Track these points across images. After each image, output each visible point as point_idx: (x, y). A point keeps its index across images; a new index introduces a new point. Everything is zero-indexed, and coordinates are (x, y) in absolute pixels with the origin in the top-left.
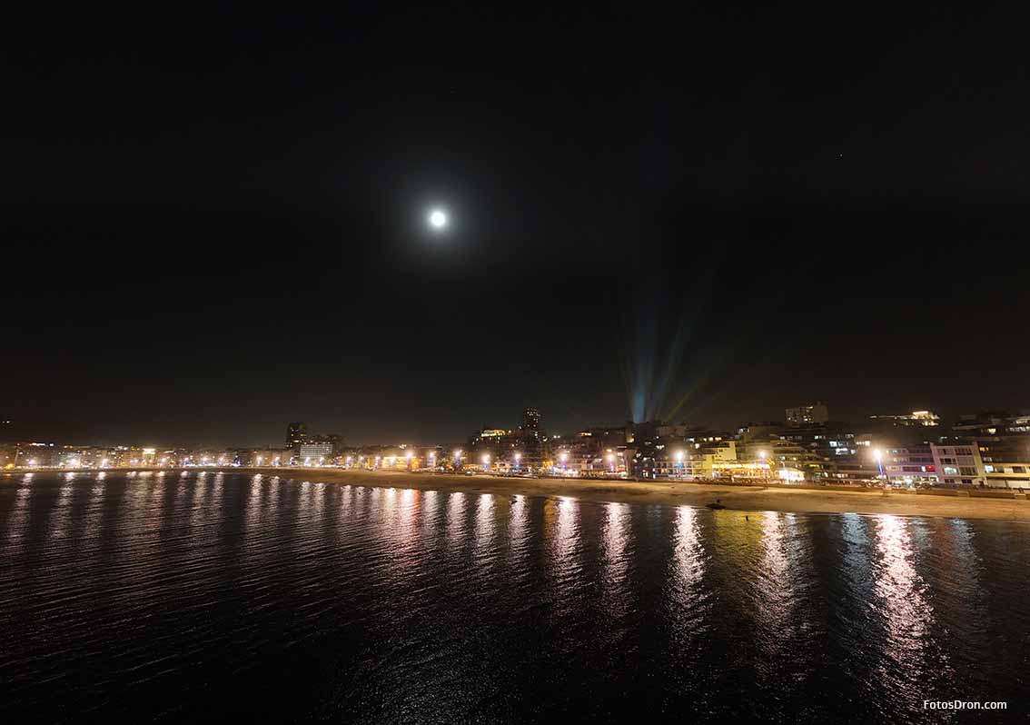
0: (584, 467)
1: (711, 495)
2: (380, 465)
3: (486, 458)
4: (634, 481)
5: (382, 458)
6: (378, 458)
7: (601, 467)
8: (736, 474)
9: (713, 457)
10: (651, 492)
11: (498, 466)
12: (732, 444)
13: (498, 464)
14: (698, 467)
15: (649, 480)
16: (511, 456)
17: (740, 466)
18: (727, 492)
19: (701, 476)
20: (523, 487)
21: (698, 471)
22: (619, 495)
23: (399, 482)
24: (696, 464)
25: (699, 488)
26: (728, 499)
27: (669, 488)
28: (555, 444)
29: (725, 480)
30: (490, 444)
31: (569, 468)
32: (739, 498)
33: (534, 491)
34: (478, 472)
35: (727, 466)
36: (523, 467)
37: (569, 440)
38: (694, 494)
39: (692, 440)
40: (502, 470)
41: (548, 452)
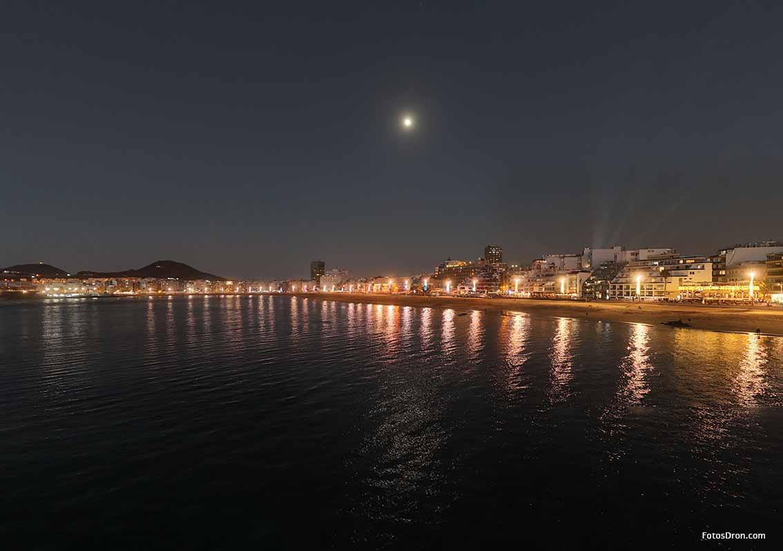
0: (536, 289)
1: (673, 314)
2: (372, 290)
3: (448, 284)
4: (584, 301)
5: (373, 285)
6: (370, 285)
7: (555, 289)
8: (710, 296)
9: (680, 280)
10: (604, 309)
11: (459, 289)
12: (709, 266)
13: (458, 287)
14: (659, 289)
15: (603, 299)
16: (470, 281)
17: (717, 288)
18: (694, 312)
19: (663, 297)
20: (475, 305)
21: (660, 293)
22: (569, 312)
23: (385, 300)
24: (658, 286)
25: (660, 308)
27: (624, 307)
28: (513, 271)
29: (695, 301)
30: (451, 273)
31: (522, 290)
32: (711, 318)
33: (485, 307)
34: (441, 294)
35: (699, 288)
36: (481, 290)
37: (525, 268)
38: (652, 313)
39: (657, 263)
40: (462, 293)
41: (505, 278)
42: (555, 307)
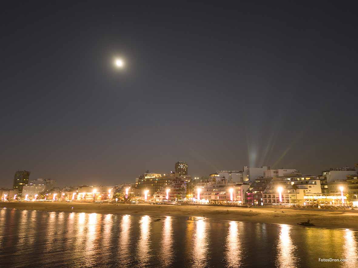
0: (213, 197)
1: (303, 217)
2: (76, 199)
3: (146, 192)
4: (246, 207)
5: (77, 194)
6: (74, 194)
7: (226, 197)
8: (322, 203)
9: (304, 192)
10: (260, 214)
11: (155, 197)
12: (318, 182)
13: (155, 196)
14: (293, 198)
15: (259, 206)
16: (164, 191)
17: (324, 197)
18: (315, 215)
19: (296, 204)
20: (168, 211)
21: (294, 201)
22: (237, 216)
23: (87, 208)
24: (293, 196)
25: (294, 212)
26: (316, 219)
27: (273, 212)
28: (195, 182)
29: (313, 207)
30: (148, 183)
31: (203, 198)
32: (324, 219)
33: (175, 213)
34: (140, 201)
35: (315, 197)
36: (172, 198)
37: (205, 180)
38: (291, 216)
39: (289, 179)
40: (157, 200)
41: (190, 188)
42: (228, 213)
